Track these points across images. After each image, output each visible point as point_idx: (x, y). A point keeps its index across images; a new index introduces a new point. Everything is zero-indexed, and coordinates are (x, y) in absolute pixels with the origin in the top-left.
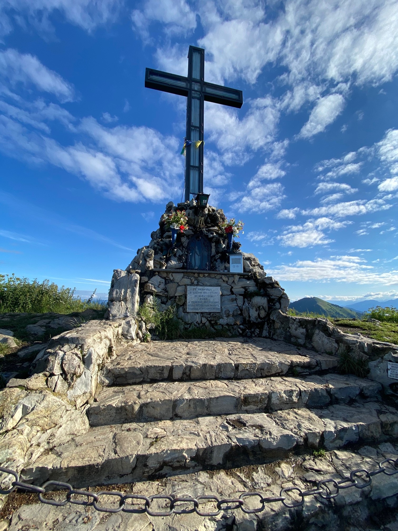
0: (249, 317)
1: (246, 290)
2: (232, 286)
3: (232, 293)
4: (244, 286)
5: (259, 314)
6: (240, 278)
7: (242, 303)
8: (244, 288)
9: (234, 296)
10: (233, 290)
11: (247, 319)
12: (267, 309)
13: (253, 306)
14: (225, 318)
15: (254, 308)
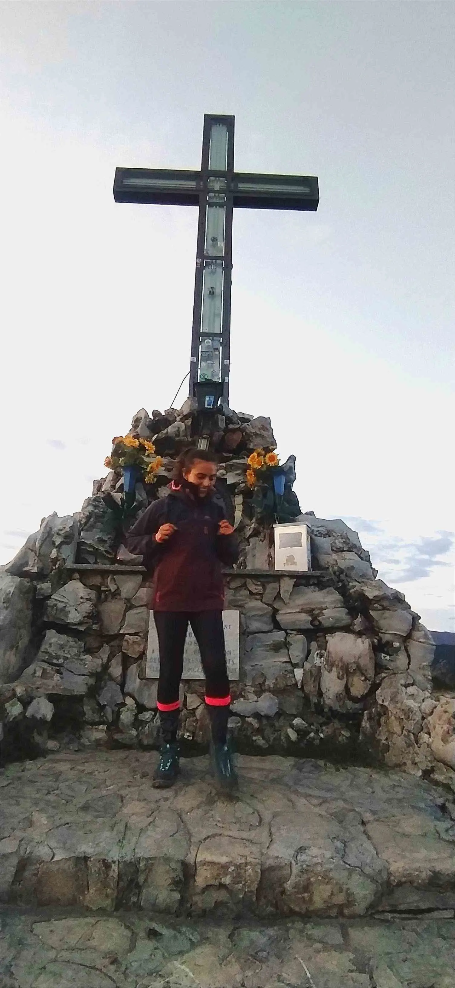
0: (320, 694)
1: (315, 618)
2: (276, 606)
3: (277, 626)
4: (307, 607)
5: (347, 689)
6: (295, 586)
7: (302, 656)
8: (310, 612)
9: (279, 636)
10: (278, 618)
11: (315, 700)
12: (371, 673)
13: (331, 665)
14: (252, 697)
15: (334, 669)
